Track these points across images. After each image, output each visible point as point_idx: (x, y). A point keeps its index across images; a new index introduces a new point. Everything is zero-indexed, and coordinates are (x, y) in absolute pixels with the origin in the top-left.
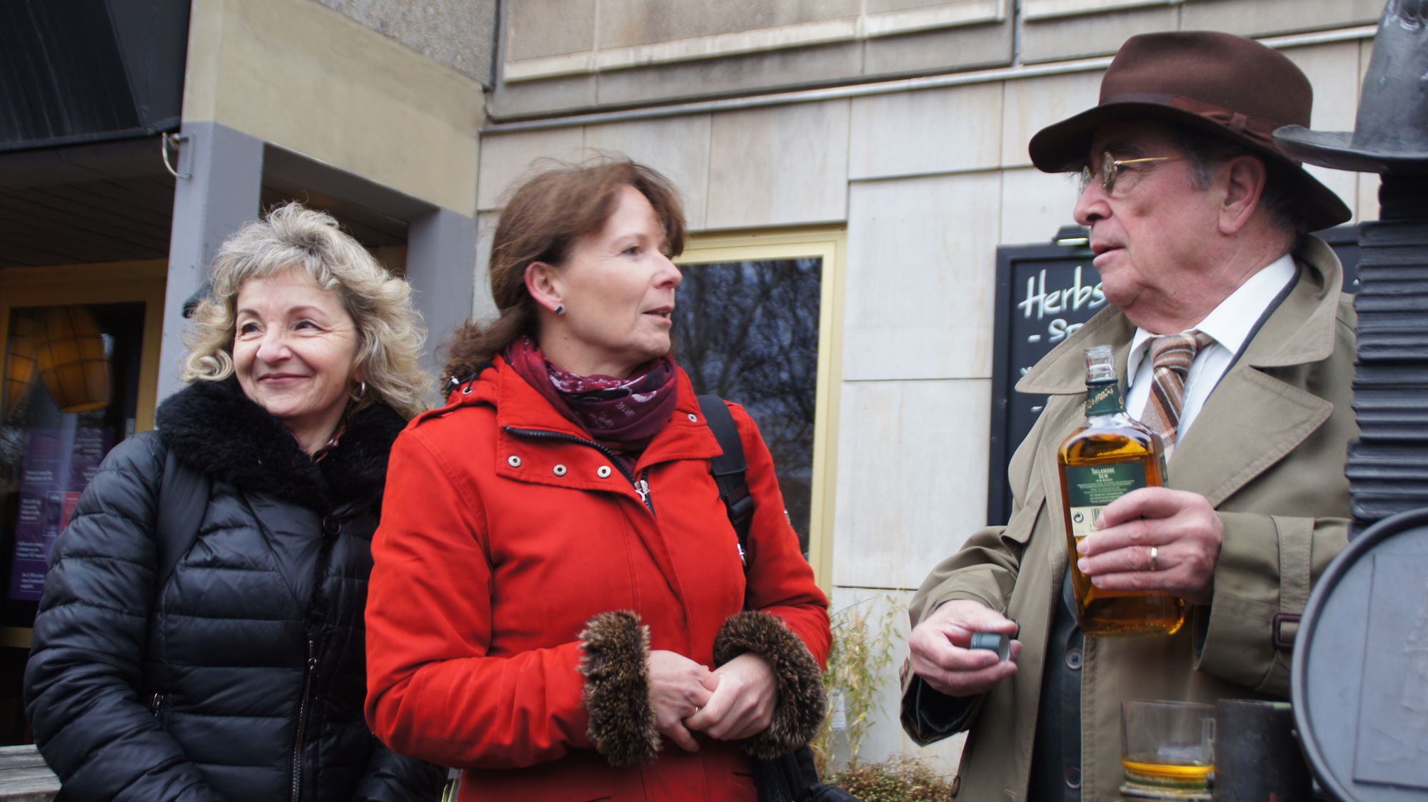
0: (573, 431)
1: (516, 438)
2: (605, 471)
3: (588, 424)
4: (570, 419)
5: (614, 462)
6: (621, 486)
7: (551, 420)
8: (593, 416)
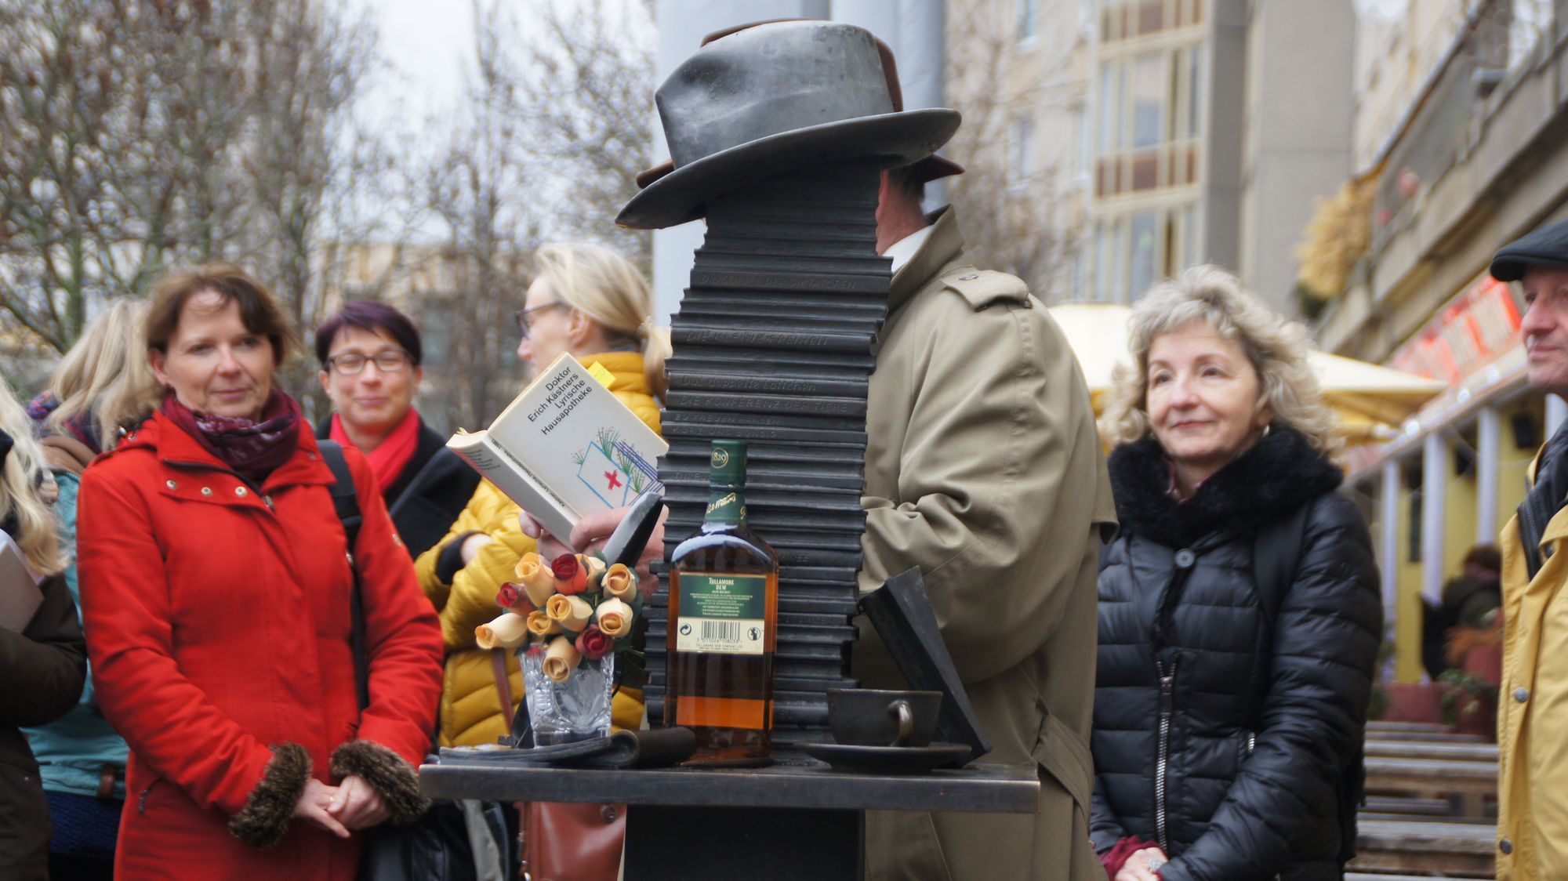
0: (216, 463)
1: (173, 468)
2: (241, 491)
3: (226, 457)
4: (213, 454)
5: (246, 483)
6: (255, 501)
7: (198, 454)
8: (230, 450)
